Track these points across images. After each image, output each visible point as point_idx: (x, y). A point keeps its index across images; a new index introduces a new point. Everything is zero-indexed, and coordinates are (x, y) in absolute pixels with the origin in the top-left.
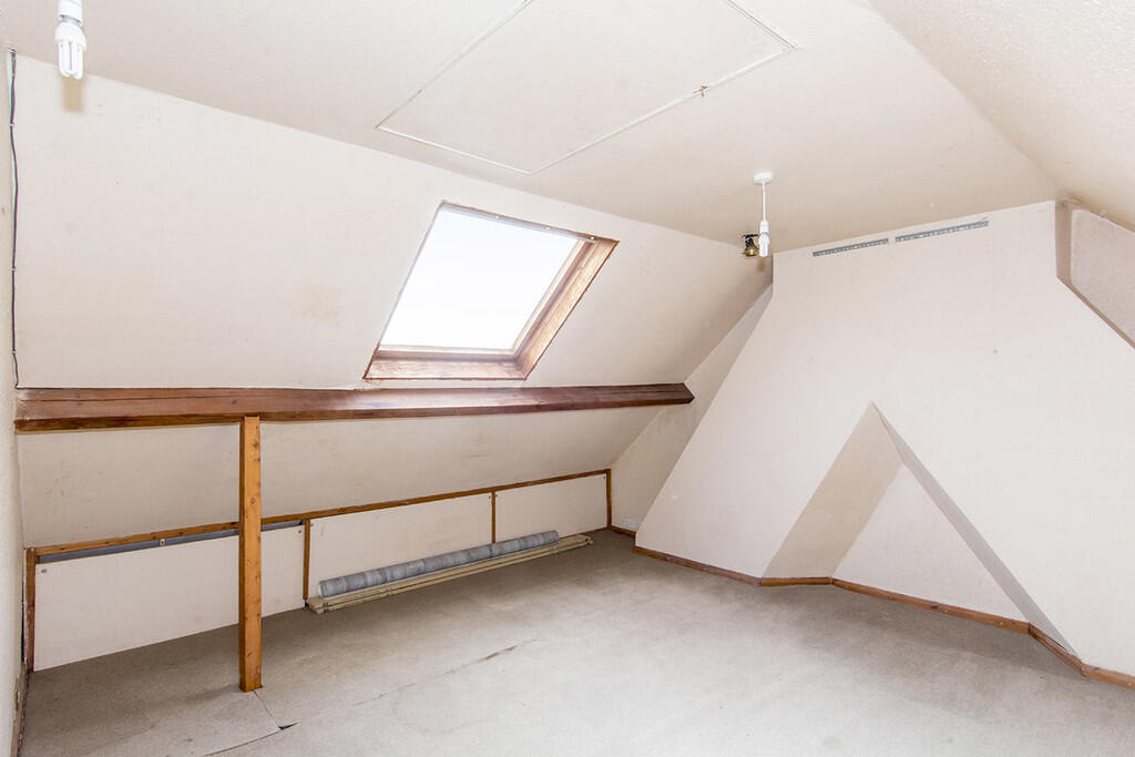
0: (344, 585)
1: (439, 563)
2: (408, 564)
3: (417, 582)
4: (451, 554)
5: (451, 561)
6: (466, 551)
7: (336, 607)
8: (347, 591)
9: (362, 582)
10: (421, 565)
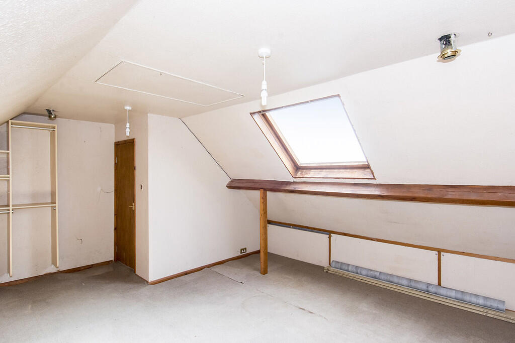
0: (339, 265)
1: (388, 278)
2: (371, 270)
3: (372, 281)
4: (398, 277)
5: (396, 280)
6: (410, 280)
7: (331, 272)
8: (346, 271)
9: (346, 268)
10: (377, 274)
